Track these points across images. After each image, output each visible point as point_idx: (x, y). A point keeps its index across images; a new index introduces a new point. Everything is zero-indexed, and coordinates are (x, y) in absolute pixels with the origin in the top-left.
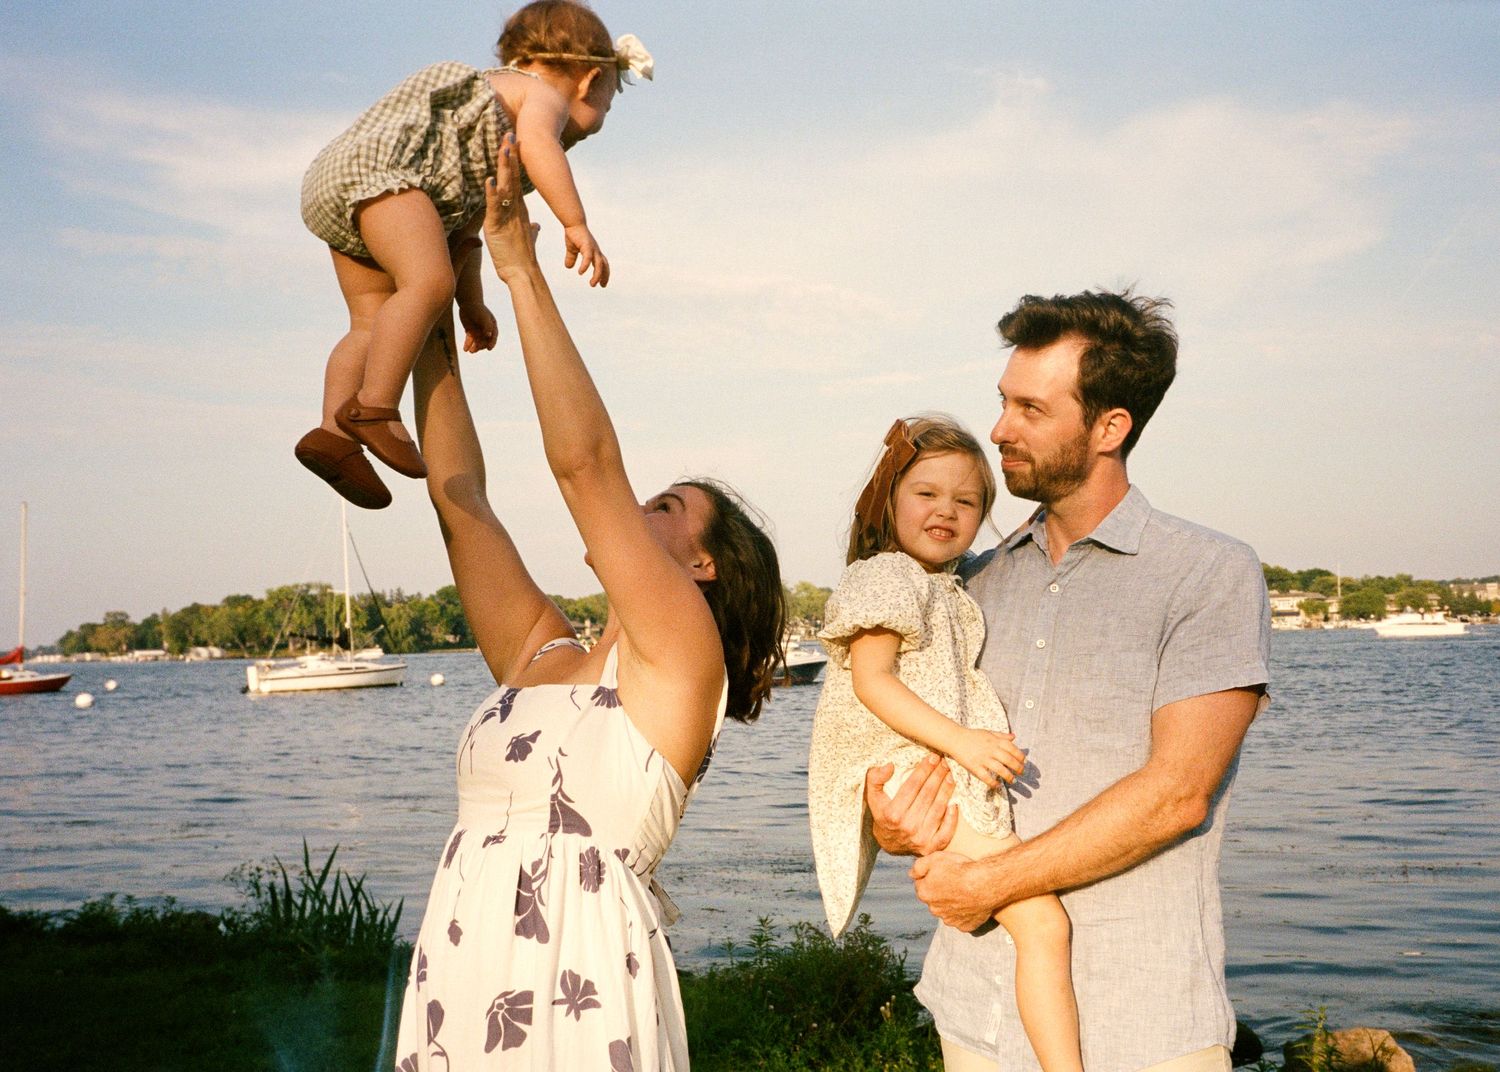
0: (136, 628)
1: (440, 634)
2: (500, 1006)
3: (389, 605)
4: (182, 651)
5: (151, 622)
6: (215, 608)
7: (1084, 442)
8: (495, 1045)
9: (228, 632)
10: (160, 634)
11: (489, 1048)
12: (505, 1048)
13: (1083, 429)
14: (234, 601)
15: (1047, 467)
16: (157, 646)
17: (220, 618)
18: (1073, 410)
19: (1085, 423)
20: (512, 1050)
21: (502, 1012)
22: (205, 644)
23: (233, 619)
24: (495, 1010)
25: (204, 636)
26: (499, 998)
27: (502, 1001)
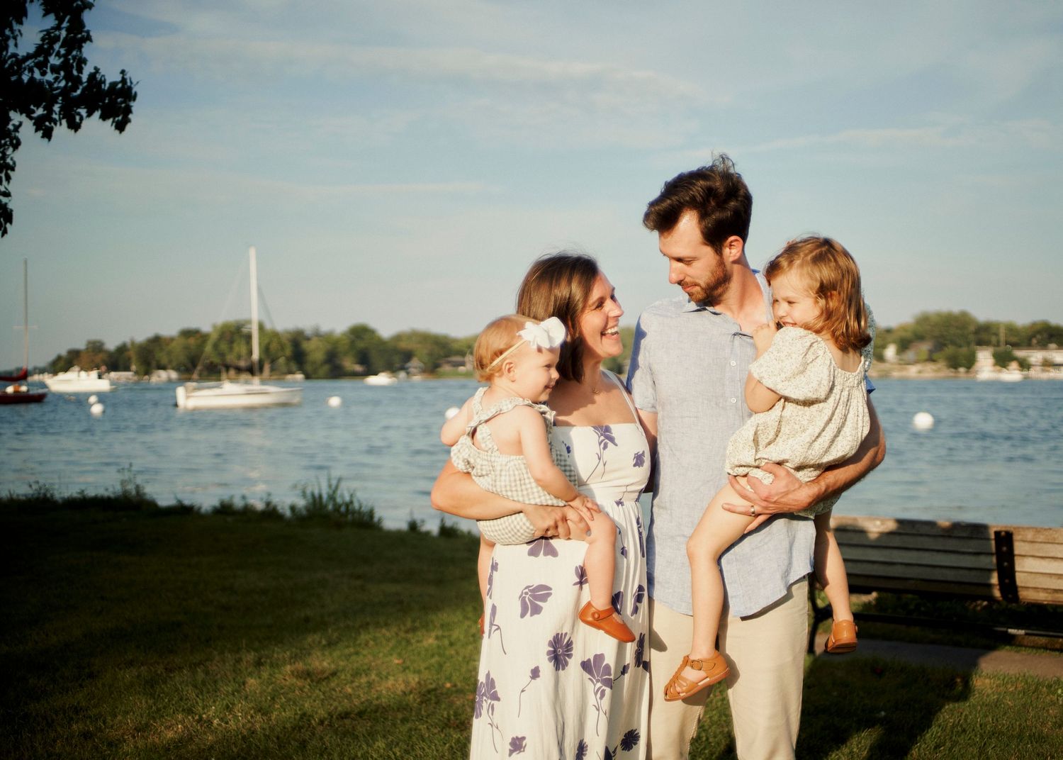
0: (110, 354)
1: (350, 364)
2: (526, 593)
3: (308, 339)
4: (148, 372)
5: (122, 349)
6: (172, 339)
7: (721, 263)
8: (525, 615)
9: (182, 358)
10: (129, 359)
11: (523, 615)
12: (531, 615)
13: (718, 258)
14: (187, 334)
15: (708, 285)
16: (127, 369)
17: (176, 347)
18: (708, 252)
19: (717, 254)
20: (536, 616)
21: (527, 596)
22: (164, 368)
23: (186, 348)
24: (524, 595)
25: (164, 360)
26: (526, 588)
27: (527, 590)
